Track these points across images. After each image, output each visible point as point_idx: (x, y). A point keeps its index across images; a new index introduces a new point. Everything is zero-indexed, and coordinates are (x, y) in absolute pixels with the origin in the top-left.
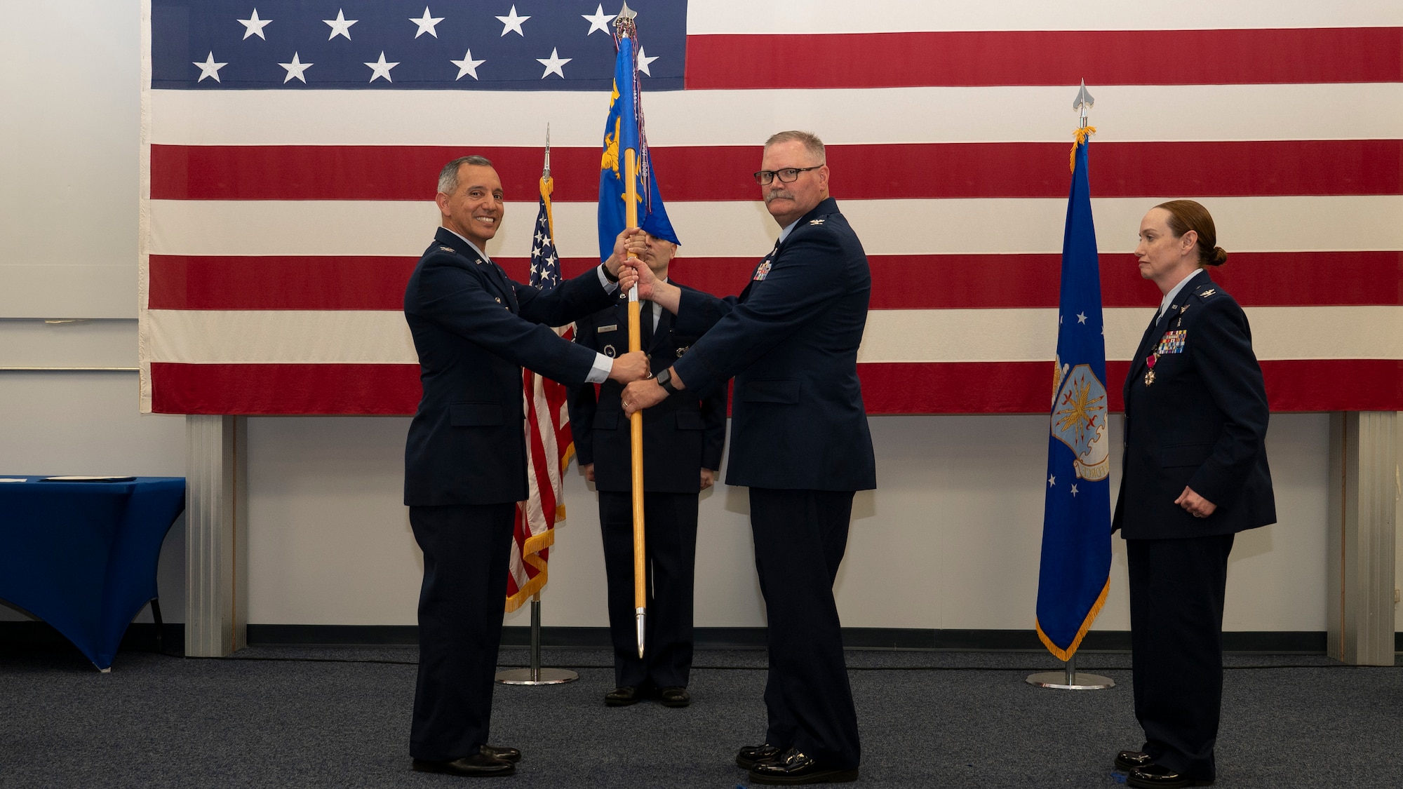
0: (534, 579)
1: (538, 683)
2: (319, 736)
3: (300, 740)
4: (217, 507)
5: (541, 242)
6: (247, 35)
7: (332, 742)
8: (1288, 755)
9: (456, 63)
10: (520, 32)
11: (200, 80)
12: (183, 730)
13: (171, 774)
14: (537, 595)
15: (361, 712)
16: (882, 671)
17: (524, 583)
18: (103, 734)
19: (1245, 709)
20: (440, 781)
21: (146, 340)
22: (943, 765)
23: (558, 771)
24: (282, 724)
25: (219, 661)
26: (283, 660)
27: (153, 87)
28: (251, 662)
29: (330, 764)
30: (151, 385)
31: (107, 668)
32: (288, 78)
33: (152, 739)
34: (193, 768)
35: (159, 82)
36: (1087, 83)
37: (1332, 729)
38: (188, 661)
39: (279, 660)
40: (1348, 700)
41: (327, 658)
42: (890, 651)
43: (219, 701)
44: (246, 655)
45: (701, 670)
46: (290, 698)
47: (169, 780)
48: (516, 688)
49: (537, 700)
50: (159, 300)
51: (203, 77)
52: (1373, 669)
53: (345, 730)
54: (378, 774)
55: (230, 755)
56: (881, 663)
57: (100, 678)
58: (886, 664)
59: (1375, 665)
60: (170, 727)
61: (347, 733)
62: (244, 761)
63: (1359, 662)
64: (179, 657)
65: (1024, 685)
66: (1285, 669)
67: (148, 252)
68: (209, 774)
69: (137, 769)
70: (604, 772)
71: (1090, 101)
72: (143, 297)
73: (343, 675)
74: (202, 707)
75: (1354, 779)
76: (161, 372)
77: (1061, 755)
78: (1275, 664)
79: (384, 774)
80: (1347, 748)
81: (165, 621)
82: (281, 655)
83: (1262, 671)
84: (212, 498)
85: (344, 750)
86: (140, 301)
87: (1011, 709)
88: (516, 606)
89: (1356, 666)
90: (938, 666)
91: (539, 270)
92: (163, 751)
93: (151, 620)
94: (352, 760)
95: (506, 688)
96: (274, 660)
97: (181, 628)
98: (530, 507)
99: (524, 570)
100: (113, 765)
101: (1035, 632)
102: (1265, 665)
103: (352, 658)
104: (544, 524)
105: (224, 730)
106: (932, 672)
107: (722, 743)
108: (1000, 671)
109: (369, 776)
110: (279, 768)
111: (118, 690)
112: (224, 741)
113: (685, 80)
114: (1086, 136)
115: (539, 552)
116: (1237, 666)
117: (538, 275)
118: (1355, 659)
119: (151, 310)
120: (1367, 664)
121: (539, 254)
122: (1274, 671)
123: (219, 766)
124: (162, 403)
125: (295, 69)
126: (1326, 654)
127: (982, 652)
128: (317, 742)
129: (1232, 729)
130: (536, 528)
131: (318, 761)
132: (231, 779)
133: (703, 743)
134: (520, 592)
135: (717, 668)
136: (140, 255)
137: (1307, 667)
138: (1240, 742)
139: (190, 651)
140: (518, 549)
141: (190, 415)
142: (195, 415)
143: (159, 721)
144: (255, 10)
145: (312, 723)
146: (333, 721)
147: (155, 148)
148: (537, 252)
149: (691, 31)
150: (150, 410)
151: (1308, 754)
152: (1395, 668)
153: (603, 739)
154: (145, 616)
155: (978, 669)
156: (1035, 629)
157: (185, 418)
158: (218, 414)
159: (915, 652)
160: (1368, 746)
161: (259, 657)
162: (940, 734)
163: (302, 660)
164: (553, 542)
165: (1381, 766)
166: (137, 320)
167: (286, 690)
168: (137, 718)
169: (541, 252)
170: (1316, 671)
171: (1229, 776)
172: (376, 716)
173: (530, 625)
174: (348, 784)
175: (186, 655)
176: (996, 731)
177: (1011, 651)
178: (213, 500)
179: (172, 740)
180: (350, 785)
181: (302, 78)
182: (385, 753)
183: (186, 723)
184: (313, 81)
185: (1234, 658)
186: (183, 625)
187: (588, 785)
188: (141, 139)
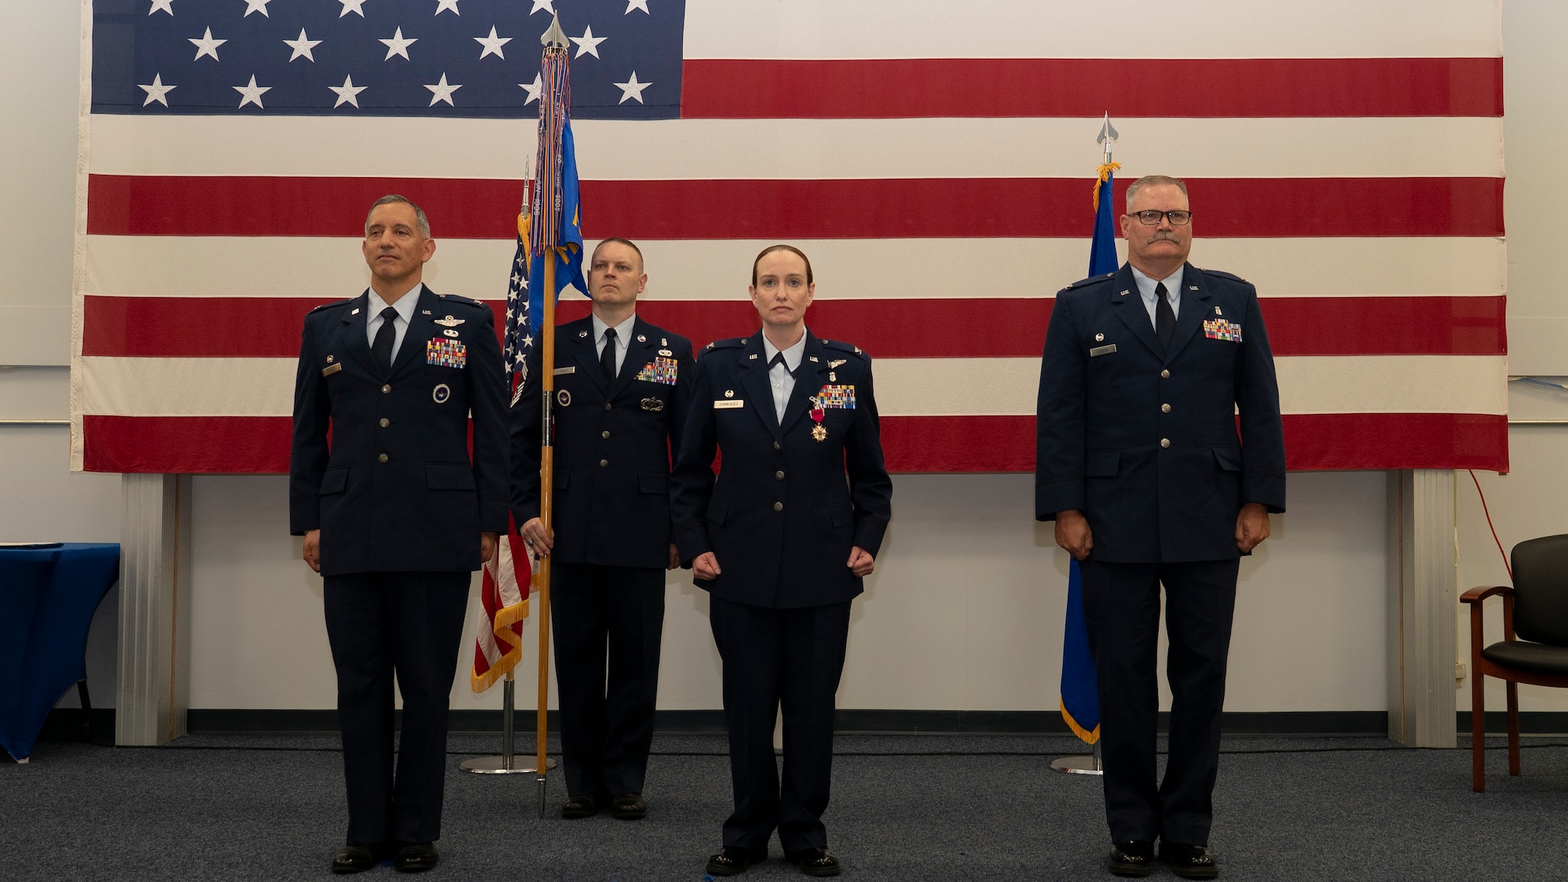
0: (506, 656)
1: (512, 771)
2: (256, 829)
3: (233, 833)
4: (155, 577)
5: (519, 284)
6: (199, 55)
7: (270, 835)
8: (1308, 841)
9: (430, 87)
10: (500, 54)
11: (145, 104)
12: (104, 823)
13: (86, 869)
14: (510, 674)
15: (307, 804)
16: (896, 757)
17: (496, 660)
18: (14, 829)
19: (1279, 794)
20: (383, 874)
21: (79, 390)
22: (934, 853)
23: (514, 863)
24: (216, 817)
25: (154, 751)
26: (226, 748)
27: (92, 112)
28: (190, 751)
29: (264, 857)
30: (83, 439)
31: (25, 758)
32: (244, 102)
33: (68, 833)
34: (111, 862)
35: (98, 107)
36: (1112, 115)
37: (1364, 815)
38: (118, 750)
39: (221, 748)
40: (1394, 784)
41: (277, 746)
42: (910, 736)
43: (149, 793)
44: (186, 743)
45: (694, 757)
46: (228, 789)
47: (83, 875)
48: (484, 778)
49: (505, 789)
50: (92, 347)
51: (148, 101)
52: (1433, 751)
53: (287, 822)
54: (315, 867)
55: (154, 849)
56: (896, 748)
57: (16, 770)
58: (901, 749)
59: (1435, 747)
60: (90, 821)
61: (287, 825)
62: (169, 855)
63: (1419, 745)
64: (109, 746)
65: (1048, 771)
66: (1337, 752)
67: (83, 293)
68: (128, 868)
69: (48, 865)
70: (564, 863)
71: (1114, 134)
72: (76, 343)
73: (291, 764)
74: (128, 799)
75: (1369, 864)
76: (93, 424)
77: (1064, 842)
78: (1329, 747)
79: (322, 868)
80: (1374, 834)
81: (94, 705)
82: (224, 743)
83: (1312, 754)
84: (150, 567)
85: (282, 843)
86: (72, 347)
87: (1025, 796)
88: (487, 685)
89: (1415, 749)
90: (958, 751)
91: (516, 315)
92: (79, 846)
93: (79, 705)
94: (289, 853)
95: (474, 777)
96: (217, 748)
97: (111, 713)
98: (502, 576)
99: (496, 645)
100: (22, 861)
101: (1059, 714)
102: (1318, 748)
103: (306, 746)
104: (518, 594)
105: (150, 823)
106: (950, 758)
107: (700, 833)
108: (1025, 756)
109: (305, 869)
110: (207, 862)
111: (35, 782)
112: (148, 836)
113: (681, 108)
114: (1110, 173)
115: (512, 625)
116: (1288, 749)
117: (515, 320)
118: (1414, 741)
119: (85, 357)
120: (1427, 746)
121: (516, 298)
122: (1325, 754)
123: (140, 861)
124: (95, 460)
125: (252, 93)
126: (1387, 737)
127: (1010, 737)
128: (253, 835)
129: (1257, 815)
130: (508, 599)
131: (250, 855)
132: (152, 874)
133: (678, 833)
134: (490, 671)
135: (713, 755)
136: (74, 296)
137: (1362, 749)
138: (1261, 828)
139: (120, 740)
140: (489, 622)
141: (126, 474)
142: (132, 474)
143: (78, 814)
144: (208, 28)
145: (250, 815)
146: (273, 813)
147: (93, 178)
148: (514, 295)
149: (688, 55)
150: (82, 468)
151: (1329, 840)
152: (1456, 751)
153: (571, 830)
154: (70, 700)
155: (1002, 754)
156: (1060, 710)
157: (121, 477)
158: (158, 472)
159: (938, 736)
160: (1397, 831)
161: (199, 745)
162: (940, 822)
163: (248, 749)
164: (527, 615)
165: (1402, 852)
166: (68, 368)
167: (225, 781)
168: (54, 812)
169: (518, 295)
170: (1370, 754)
171: (1237, 863)
172: (323, 807)
173: (502, 709)
174: (280, 878)
175: (116, 744)
176: (1002, 818)
177: (1042, 734)
178: (151, 568)
179: (90, 834)
180: (282, 879)
181: (259, 103)
182: (326, 846)
183: (108, 816)
184: (272, 106)
185: (1287, 740)
186: (114, 711)
187: (544, 877)
188: (78, 168)
